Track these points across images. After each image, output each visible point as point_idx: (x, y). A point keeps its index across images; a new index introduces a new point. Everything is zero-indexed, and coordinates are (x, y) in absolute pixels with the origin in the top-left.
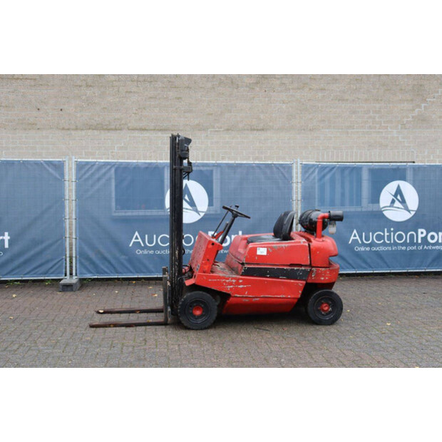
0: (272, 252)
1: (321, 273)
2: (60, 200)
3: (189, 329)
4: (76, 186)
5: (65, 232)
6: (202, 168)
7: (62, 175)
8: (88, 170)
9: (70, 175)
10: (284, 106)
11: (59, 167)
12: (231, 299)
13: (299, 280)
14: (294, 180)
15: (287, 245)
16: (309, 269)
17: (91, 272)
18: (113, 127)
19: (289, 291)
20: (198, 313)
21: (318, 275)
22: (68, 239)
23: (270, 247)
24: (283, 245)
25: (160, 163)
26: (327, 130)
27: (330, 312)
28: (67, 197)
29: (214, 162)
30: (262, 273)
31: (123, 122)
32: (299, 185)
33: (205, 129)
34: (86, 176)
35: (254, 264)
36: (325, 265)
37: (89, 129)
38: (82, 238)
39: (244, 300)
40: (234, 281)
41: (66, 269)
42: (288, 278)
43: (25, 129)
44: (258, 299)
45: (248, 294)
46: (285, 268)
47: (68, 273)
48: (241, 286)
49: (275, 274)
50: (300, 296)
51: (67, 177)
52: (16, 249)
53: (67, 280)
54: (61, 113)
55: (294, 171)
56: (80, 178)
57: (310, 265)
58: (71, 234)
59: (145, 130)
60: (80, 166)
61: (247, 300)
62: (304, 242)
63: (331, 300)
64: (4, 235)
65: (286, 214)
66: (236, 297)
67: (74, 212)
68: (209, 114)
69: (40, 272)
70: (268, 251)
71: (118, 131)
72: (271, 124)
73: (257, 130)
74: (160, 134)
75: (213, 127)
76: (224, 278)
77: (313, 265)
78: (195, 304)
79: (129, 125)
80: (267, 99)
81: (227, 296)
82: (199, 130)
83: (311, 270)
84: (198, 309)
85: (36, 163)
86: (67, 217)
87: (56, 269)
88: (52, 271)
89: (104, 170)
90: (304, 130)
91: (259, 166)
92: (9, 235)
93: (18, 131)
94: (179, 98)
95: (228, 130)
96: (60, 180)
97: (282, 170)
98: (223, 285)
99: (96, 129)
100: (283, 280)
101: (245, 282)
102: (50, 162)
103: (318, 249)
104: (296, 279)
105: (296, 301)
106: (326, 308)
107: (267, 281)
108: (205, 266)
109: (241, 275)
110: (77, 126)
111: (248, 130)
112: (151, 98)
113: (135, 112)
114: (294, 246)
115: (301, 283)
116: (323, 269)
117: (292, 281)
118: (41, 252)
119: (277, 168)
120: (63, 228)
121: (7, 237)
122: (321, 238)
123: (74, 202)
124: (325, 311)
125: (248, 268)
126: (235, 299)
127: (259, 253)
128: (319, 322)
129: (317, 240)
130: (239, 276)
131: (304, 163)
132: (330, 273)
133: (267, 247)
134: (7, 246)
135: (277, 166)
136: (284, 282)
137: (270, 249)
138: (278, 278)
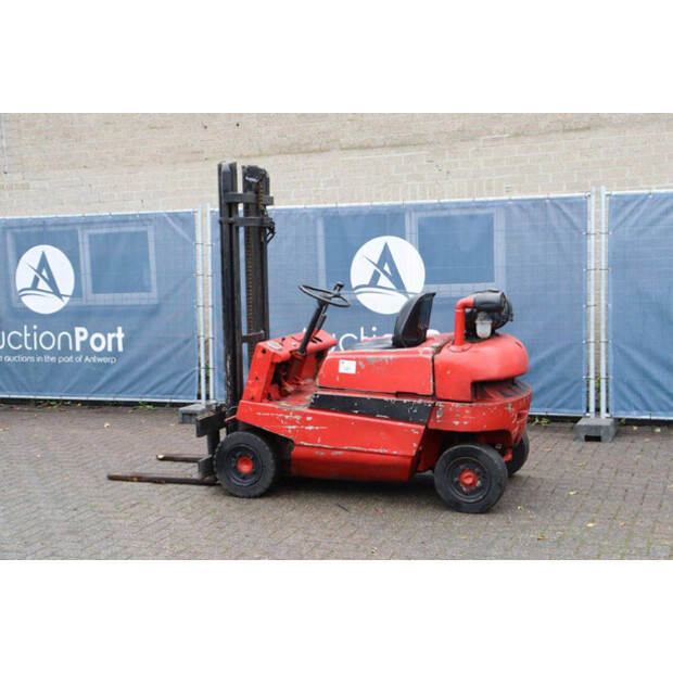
0: (366, 368)
1: (454, 412)
2: (189, 276)
3: (231, 495)
4: (212, 252)
5: (197, 328)
11: (187, 221)
12: (295, 449)
13: (412, 423)
14: (592, 228)
15: (391, 357)
16: (430, 403)
18: (316, 147)
19: (395, 443)
20: (245, 468)
21: (447, 415)
22: (202, 340)
23: (362, 360)
24: (385, 357)
25: (342, 208)
27: (480, 489)
28: (200, 271)
29: (435, 201)
30: (345, 405)
32: (604, 239)
33: (474, 138)
35: (334, 389)
36: (463, 398)
37: (280, 153)
39: (317, 452)
40: (298, 417)
42: (392, 418)
43: (188, 161)
44: (340, 453)
45: (323, 442)
46: (386, 399)
48: (310, 428)
49: (369, 408)
50: (414, 452)
51: (199, 239)
52: (134, 352)
53: (202, 406)
54: (237, 129)
57: (433, 396)
58: (206, 330)
59: (369, 147)
61: (322, 454)
62: (425, 352)
63: (478, 465)
64: (116, 332)
66: (303, 446)
67: (210, 295)
69: (165, 391)
70: (358, 367)
71: (325, 154)
74: (393, 153)
75: (490, 133)
76: (281, 411)
77: (439, 395)
78: (239, 454)
79: (342, 140)
81: (289, 443)
82: (463, 141)
83: (434, 405)
84: (246, 462)
86: (201, 304)
88: (180, 389)
92: (123, 331)
93: (178, 165)
95: (517, 135)
96: (189, 244)
97: (566, 210)
98: (279, 423)
99: (290, 152)
100: (382, 421)
101: (317, 421)
102: (176, 213)
103: (449, 366)
104: (407, 421)
105: (409, 461)
106: (469, 481)
107: (354, 420)
108: (252, 389)
109: (310, 408)
110: (261, 152)
111: (557, 132)
114: (406, 359)
115: (417, 429)
116: (457, 404)
117: (400, 424)
118: (167, 358)
119: (557, 207)
120: (195, 320)
121: (120, 335)
122: (461, 343)
123: (210, 278)
124: (466, 485)
125: (321, 396)
126: (302, 450)
127: (342, 369)
128: (456, 507)
129: (453, 348)
130: (305, 410)
131: (614, 193)
132: (473, 413)
133: (357, 360)
134: (120, 349)
135: (557, 202)
136: (383, 424)
137: (361, 364)
138: (375, 417)
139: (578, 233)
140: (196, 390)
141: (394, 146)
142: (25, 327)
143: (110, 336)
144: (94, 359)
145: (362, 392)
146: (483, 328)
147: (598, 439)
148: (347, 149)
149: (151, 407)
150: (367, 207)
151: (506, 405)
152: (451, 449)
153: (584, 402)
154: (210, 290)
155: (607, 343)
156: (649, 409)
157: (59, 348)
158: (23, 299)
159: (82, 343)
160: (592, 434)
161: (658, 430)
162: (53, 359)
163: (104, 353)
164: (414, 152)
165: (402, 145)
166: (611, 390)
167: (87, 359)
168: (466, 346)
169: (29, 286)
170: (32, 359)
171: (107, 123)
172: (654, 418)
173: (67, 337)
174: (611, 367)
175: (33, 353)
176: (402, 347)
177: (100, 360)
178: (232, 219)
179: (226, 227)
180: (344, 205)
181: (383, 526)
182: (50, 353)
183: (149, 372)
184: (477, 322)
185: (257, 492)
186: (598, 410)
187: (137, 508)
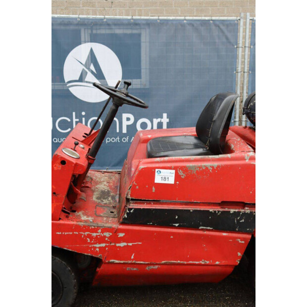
0: (185, 178)
13: (238, 232)
14: (241, 43)
15: (216, 164)
23: (182, 168)
24: (208, 164)
30: (164, 218)
35: (148, 202)
40: (107, 234)
42: (217, 229)
44: (156, 267)
46: (211, 210)
48: (122, 244)
49: (189, 220)
50: (238, 262)
61: (134, 270)
65: (220, 98)
66: (113, 263)
70: (177, 177)
76: (86, 228)
81: (96, 262)
91: (191, 23)
98: (85, 242)
101: (130, 236)
104: (232, 230)
105: (231, 270)
107: (173, 234)
109: (122, 224)
114: (232, 166)
117: (225, 234)
125: (136, 209)
127: (158, 179)
130: (116, 226)
133: (175, 168)
135: (218, 23)
136: (208, 236)
137: (181, 173)
138: (197, 228)
145: (181, 204)
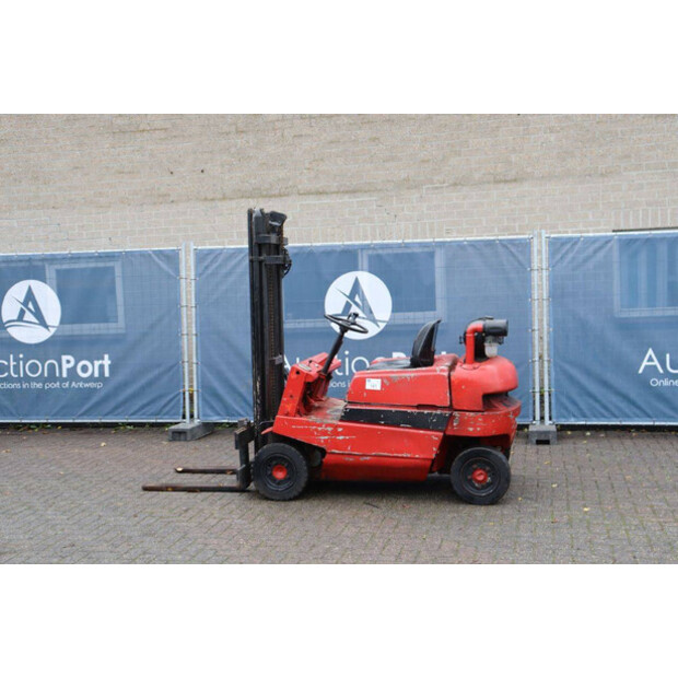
0: (390, 385)
1: (469, 420)
2: (175, 306)
3: (267, 499)
4: (196, 287)
5: (182, 354)
6: (380, 252)
7: (177, 271)
8: (212, 262)
9: (188, 268)
10: (552, 138)
11: (172, 258)
12: (327, 457)
13: (432, 430)
14: (535, 265)
15: (413, 375)
16: (447, 413)
17: (219, 414)
18: (277, 192)
19: (417, 448)
20: (280, 475)
22: (186, 365)
23: (386, 378)
24: (407, 375)
25: (316, 247)
26: (634, 173)
27: (489, 485)
28: (184, 303)
29: (400, 241)
30: (372, 417)
31: (290, 183)
32: (545, 273)
33: (417, 187)
34: (209, 271)
35: (361, 404)
36: (476, 409)
38: (206, 363)
39: (347, 459)
40: (330, 429)
41: (184, 407)
42: (414, 427)
43: (155, 203)
44: (368, 458)
45: (352, 450)
46: (409, 411)
47: (188, 415)
48: (341, 438)
49: (394, 419)
50: (434, 456)
51: (183, 274)
52: (120, 378)
53: (187, 425)
55: (535, 249)
56: (201, 275)
57: (451, 408)
58: (190, 357)
59: (324, 193)
60: (201, 257)
61: (351, 459)
62: (442, 370)
63: (488, 464)
64: (103, 359)
66: (334, 453)
67: (194, 325)
68: (423, 161)
69: (150, 412)
70: (383, 384)
71: (284, 198)
72: (529, 170)
73: (506, 181)
74: (346, 198)
75: (432, 182)
76: (314, 424)
77: (455, 406)
78: (274, 462)
79: (300, 187)
80: (521, 128)
81: (321, 452)
82: (408, 188)
83: (451, 415)
84: (280, 469)
85: (142, 255)
86: (185, 332)
87: (173, 408)
88: (167, 409)
89: (234, 262)
90: (590, 175)
91: (473, 244)
92: (110, 359)
93: (145, 206)
94: (374, 139)
95: (455, 184)
96: (174, 279)
97: (513, 250)
98: (313, 434)
100: (405, 430)
101: (347, 431)
102: (160, 251)
103: (463, 381)
104: (428, 429)
105: (429, 463)
106: (481, 478)
107: (381, 430)
108: (287, 406)
109: (341, 420)
110: (224, 195)
111: (489, 183)
112: (332, 142)
113: (307, 165)
114: (425, 376)
115: (436, 436)
116: (472, 414)
117: (422, 432)
118: (150, 384)
119: (504, 246)
120: (179, 348)
121: (107, 362)
122: (472, 363)
123: (194, 310)
124: (479, 482)
125: (351, 410)
126: (333, 457)
127: (368, 386)
128: (470, 500)
129: (464, 366)
130: (336, 422)
131: (552, 236)
132: (484, 421)
133: (381, 378)
134: (107, 374)
135: (505, 243)
136: (407, 433)
137: (385, 381)
138: (398, 426)
139: (524, 268)
140: (181, 411)
141: (347, 192)
142: (11, 356)
143: (97, 363)
144: (81, 384)
145: (387, 406)
146: (491, 349)
147: (547, 442)
148: (304, 194)
149: (132, 427)
150: (339, 246)
151: (509, 413)
152: (465, 452)
153: (531, 412)
154: (194, 320)
155: (549, 361)
156: (584, 416)
157: (46, 375)
158: (9, 330)
159: (68, 370)
160: (543, 438)
161: (588, 434)
162: (39, 385)
163: (91, 379)
164: (366, 198)
165: (353, 192)
166: (553, 401)
167: (74, 384)
168: (476, 365)
169: (15, 318)
170: (18, 386)
171: (77, 168)
172: (589, 423)
173: (54, 365)
174: (553, 382)
175: (19, 380)
176: (419, 366)
177: (87, 385)
178: (262, 258)
179: (256, 265)
180: (318, 244)
181: (418, 518)
182: (37, 380)
183: (134, 396)
184: (486, 344)
185: (292, 496)
186: (542, 418)
187: (190, 513)
